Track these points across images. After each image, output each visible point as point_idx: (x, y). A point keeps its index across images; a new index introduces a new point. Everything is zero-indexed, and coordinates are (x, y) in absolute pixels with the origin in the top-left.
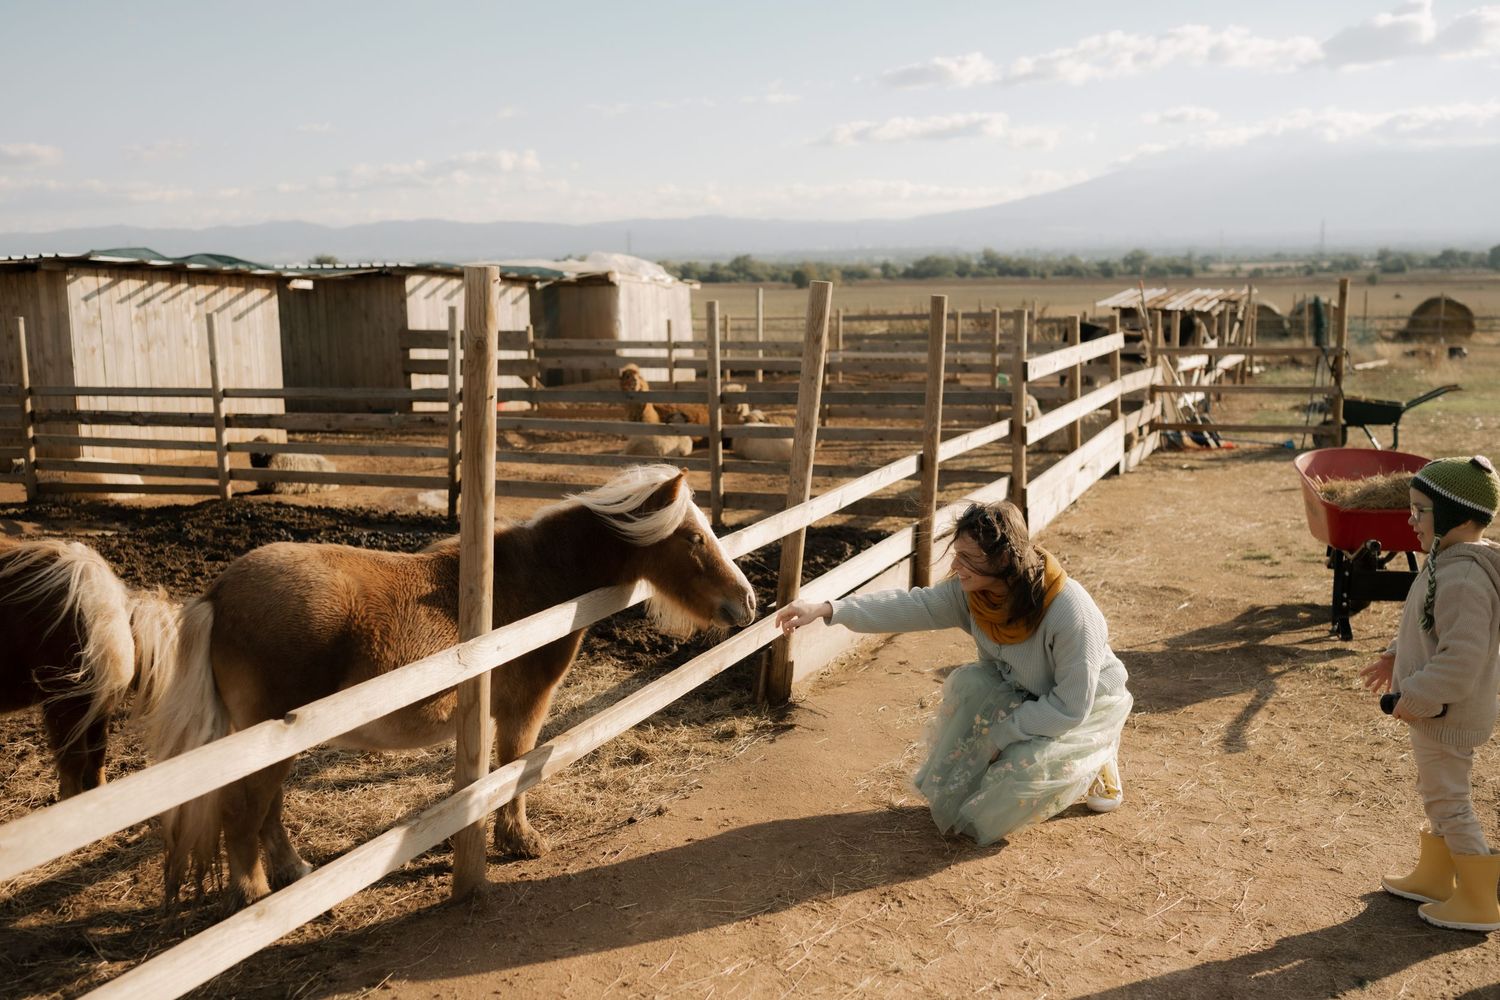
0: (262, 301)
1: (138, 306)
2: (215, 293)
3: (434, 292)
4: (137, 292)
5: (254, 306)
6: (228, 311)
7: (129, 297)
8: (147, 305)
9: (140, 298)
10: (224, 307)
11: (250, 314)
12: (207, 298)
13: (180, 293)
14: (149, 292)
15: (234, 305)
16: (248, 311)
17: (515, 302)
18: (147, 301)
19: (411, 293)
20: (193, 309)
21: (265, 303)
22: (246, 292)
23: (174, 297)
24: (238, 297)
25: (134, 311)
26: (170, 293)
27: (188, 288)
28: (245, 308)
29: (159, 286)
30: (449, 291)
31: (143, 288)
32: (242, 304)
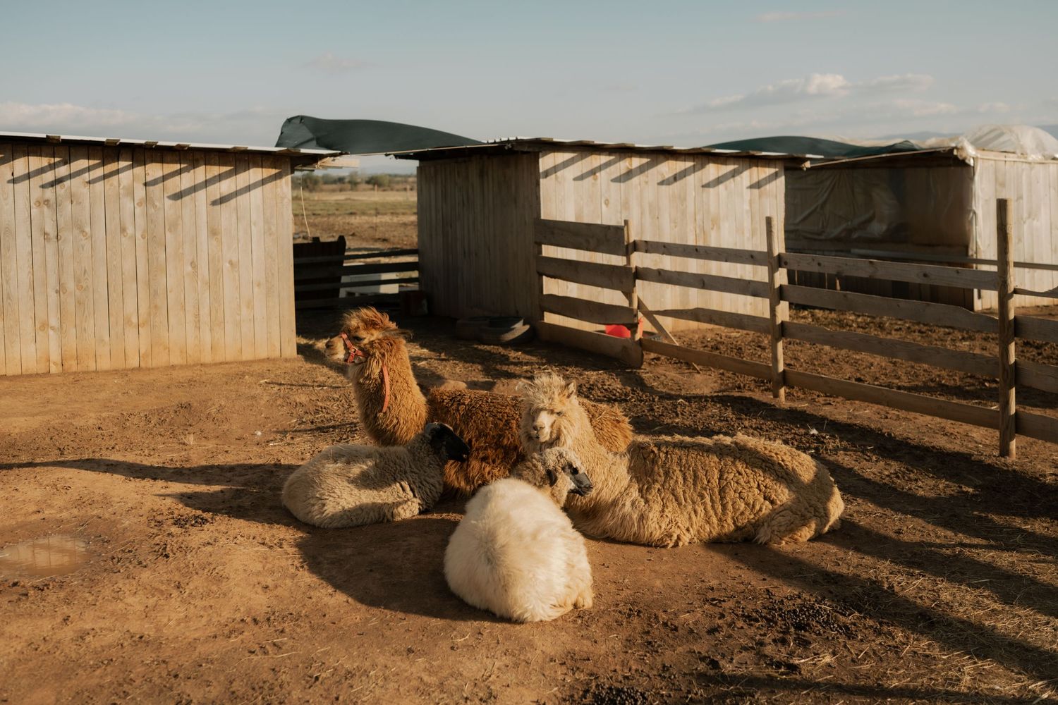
0: (263, 182)
1: (43, 187)
2: (180, 172)
3: (593, 172)
4: (42, 171)
5: (248, 188)
6: (201, 194)
7: (28, 176)
8: (58, 187)
9: (49, 176)
10: (194, 189)
11: (242, 199)
12: (164, 178)
13: (117, 172)
14: (63, 171)
15: (211, 188)
16: (237, 194)
17: (758, 185)
18: (59, 181)
19: (547, 174)
20: (140, 192)
21: (268, 186)
22: (235, 172)
23: (105, 177)
24: (220, 177)
25: (37, 193)
26: (99, 172)
27: (132, 167)
28: (233, 189)
29: (82, 164)
30: (623, 171)
31: (52, 167)
32: (226, 186)
